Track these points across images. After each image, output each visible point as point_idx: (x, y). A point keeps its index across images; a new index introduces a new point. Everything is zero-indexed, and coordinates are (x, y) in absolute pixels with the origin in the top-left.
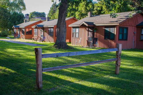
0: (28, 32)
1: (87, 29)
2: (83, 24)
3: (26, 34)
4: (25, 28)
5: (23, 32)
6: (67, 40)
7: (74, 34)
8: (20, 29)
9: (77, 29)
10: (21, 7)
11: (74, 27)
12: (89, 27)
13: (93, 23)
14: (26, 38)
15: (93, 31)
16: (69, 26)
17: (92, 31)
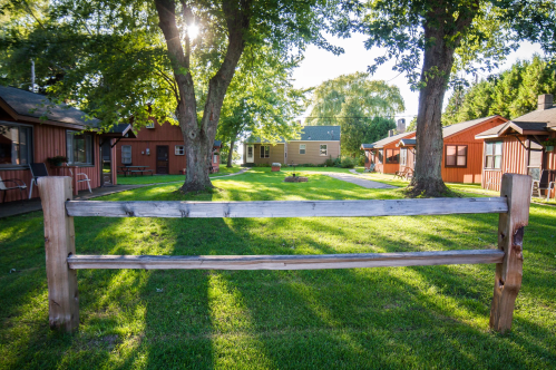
0: (390, 159)
1: (526, 143)
2: (510, 129)
3: (387, 162)
4: (385, 148)
5: (381, 159)
6: (465, 176)
7: (490, 160)
8: (375, 151)
9: (498, 146)
10: (395, 106)
11: (489, 141)
12: (531, 138)
13: (545, 124)
14: (386, 172)
15: (543, 150)
16: (477, 138)
17: (541, 147)
